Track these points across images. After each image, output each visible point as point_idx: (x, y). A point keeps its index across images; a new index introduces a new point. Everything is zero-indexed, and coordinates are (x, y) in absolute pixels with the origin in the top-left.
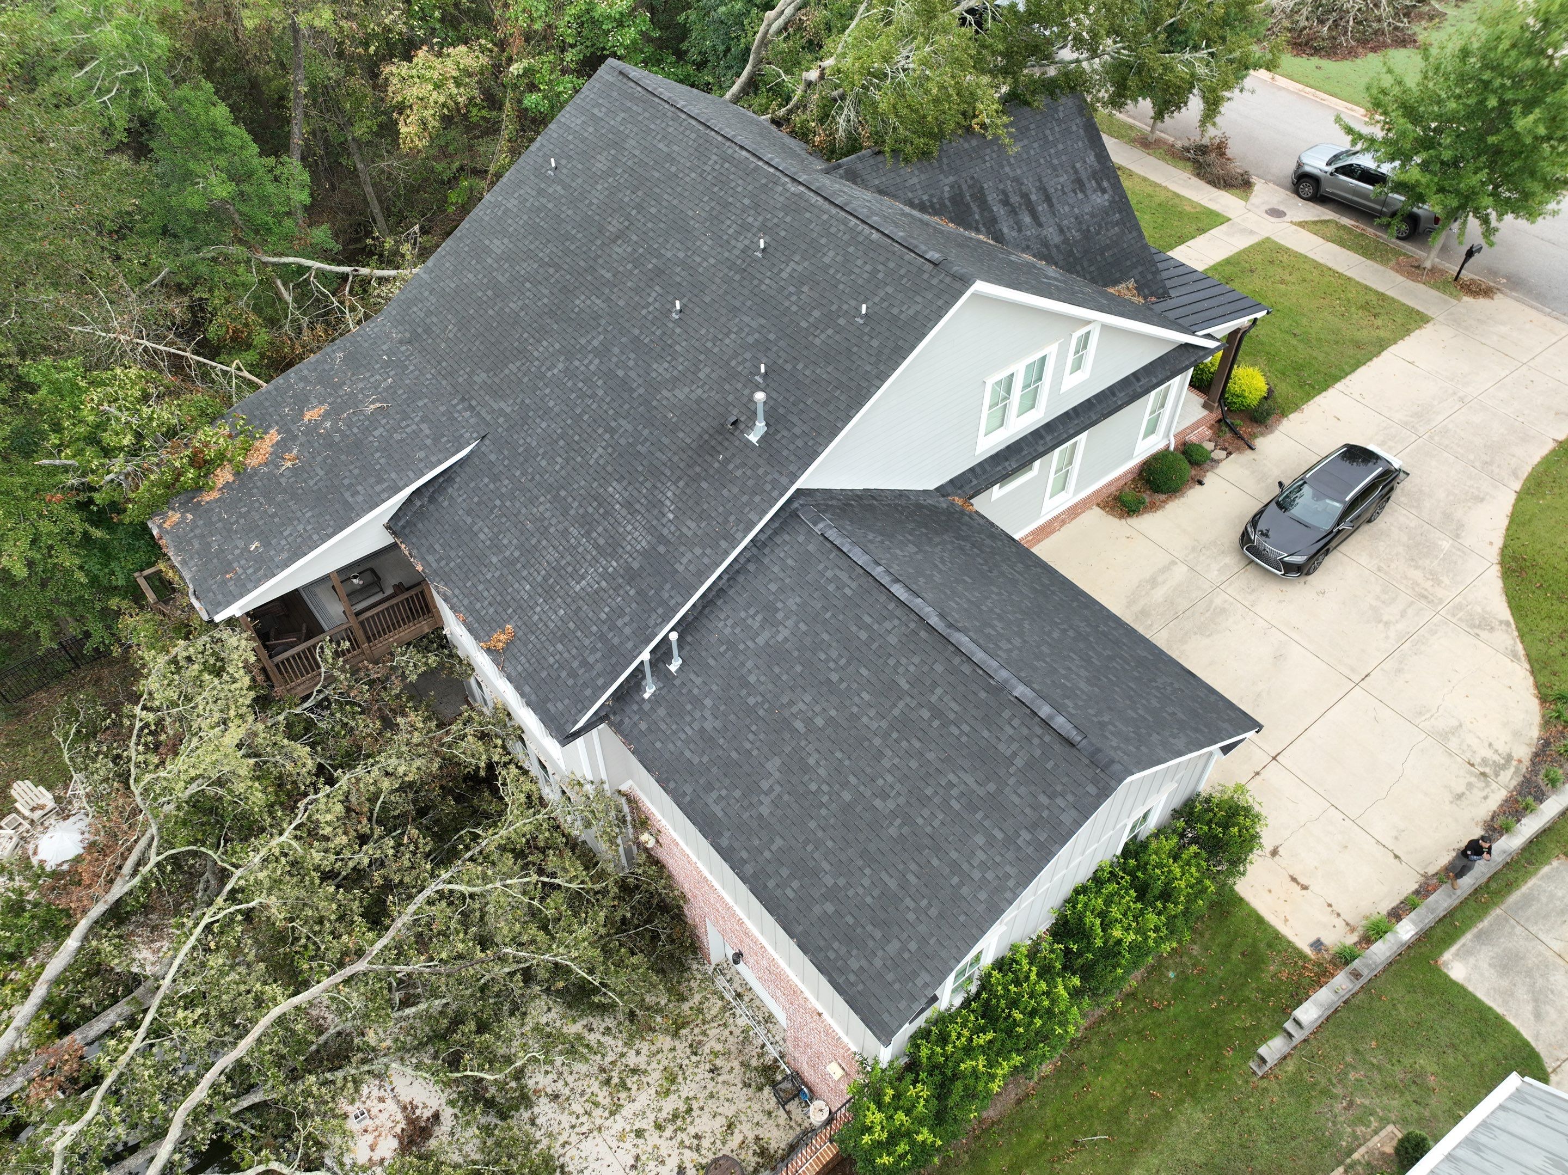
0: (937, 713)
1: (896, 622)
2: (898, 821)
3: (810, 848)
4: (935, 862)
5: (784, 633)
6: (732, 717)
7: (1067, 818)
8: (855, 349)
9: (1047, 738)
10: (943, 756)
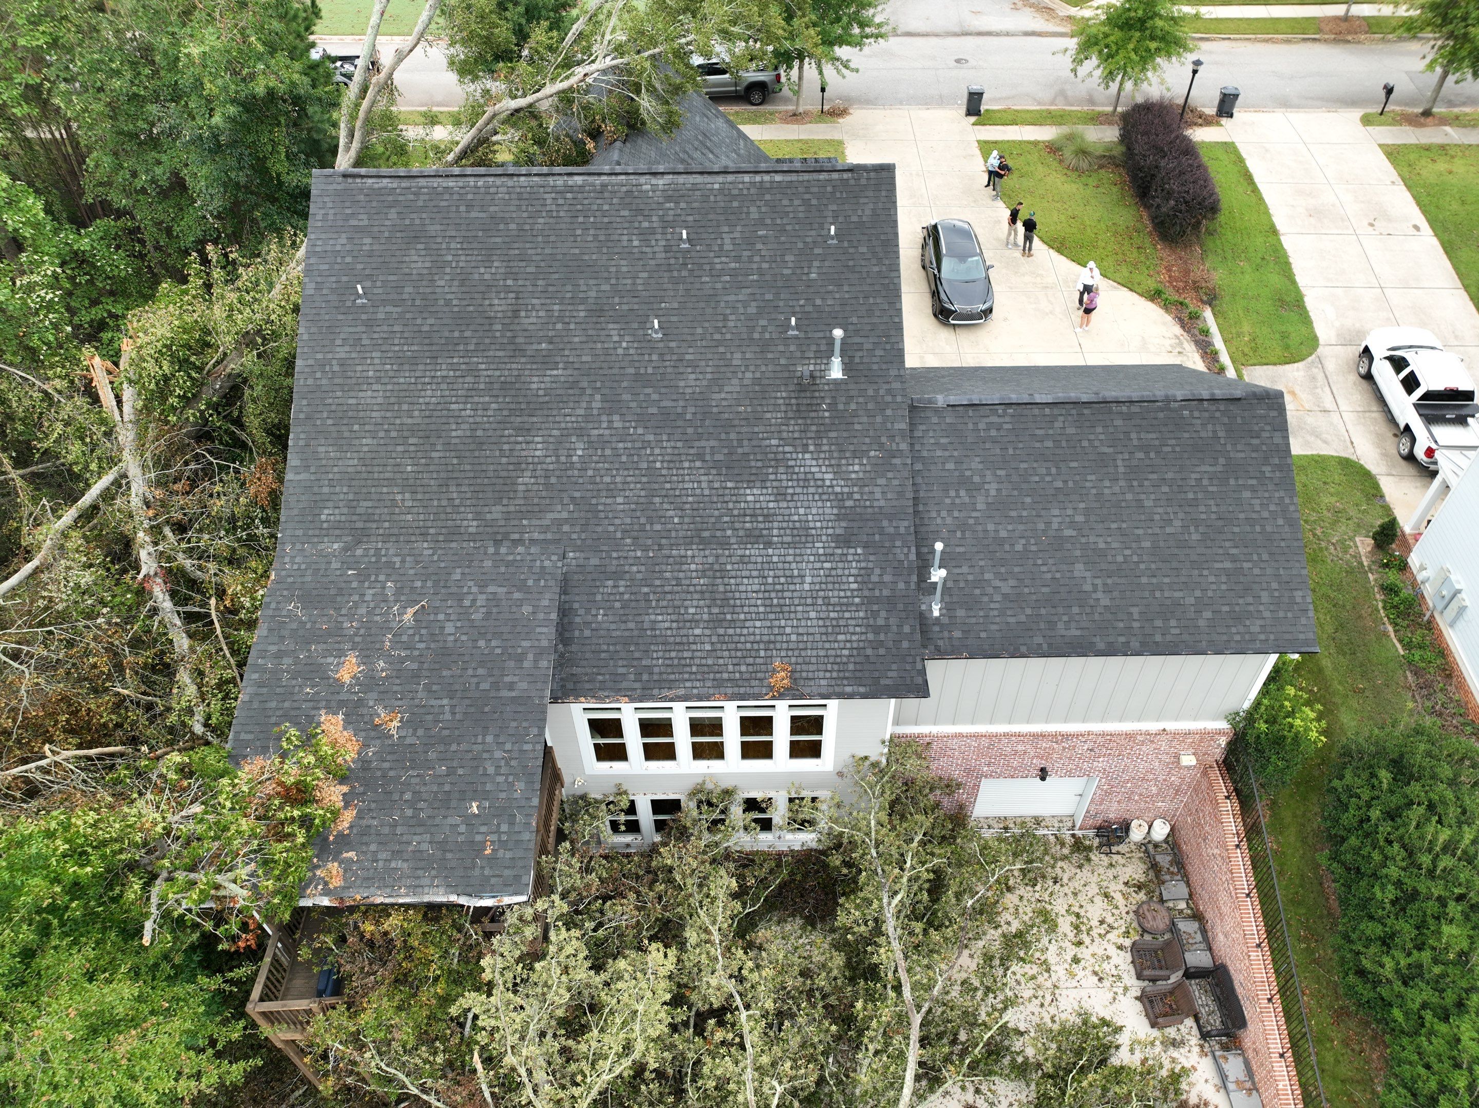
0: (1145, 448)
1: (1061, 418)
2: (1192, 529)
3: (1158, 594)
4: (1236, 530)
5: (993, 488)
6: (1017, 569)
7: (1278, 440)
8: (851, 263)
9: (1222, 408)
10: (1177, 469)
